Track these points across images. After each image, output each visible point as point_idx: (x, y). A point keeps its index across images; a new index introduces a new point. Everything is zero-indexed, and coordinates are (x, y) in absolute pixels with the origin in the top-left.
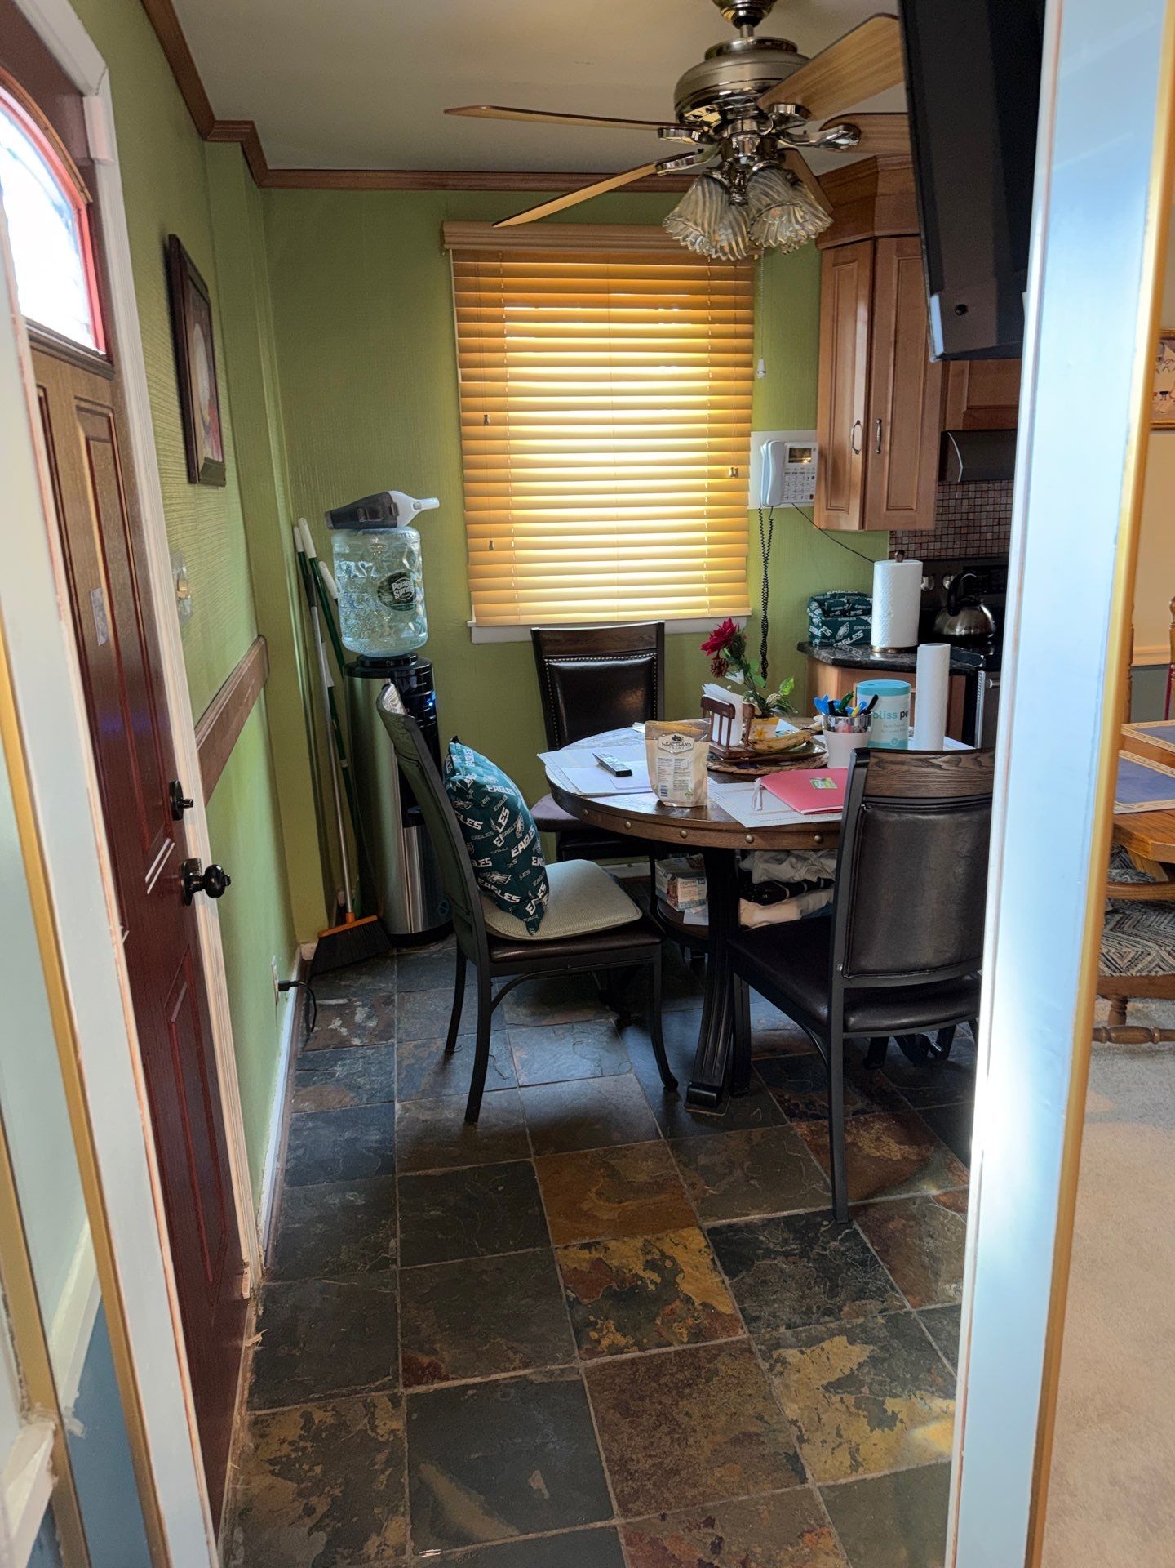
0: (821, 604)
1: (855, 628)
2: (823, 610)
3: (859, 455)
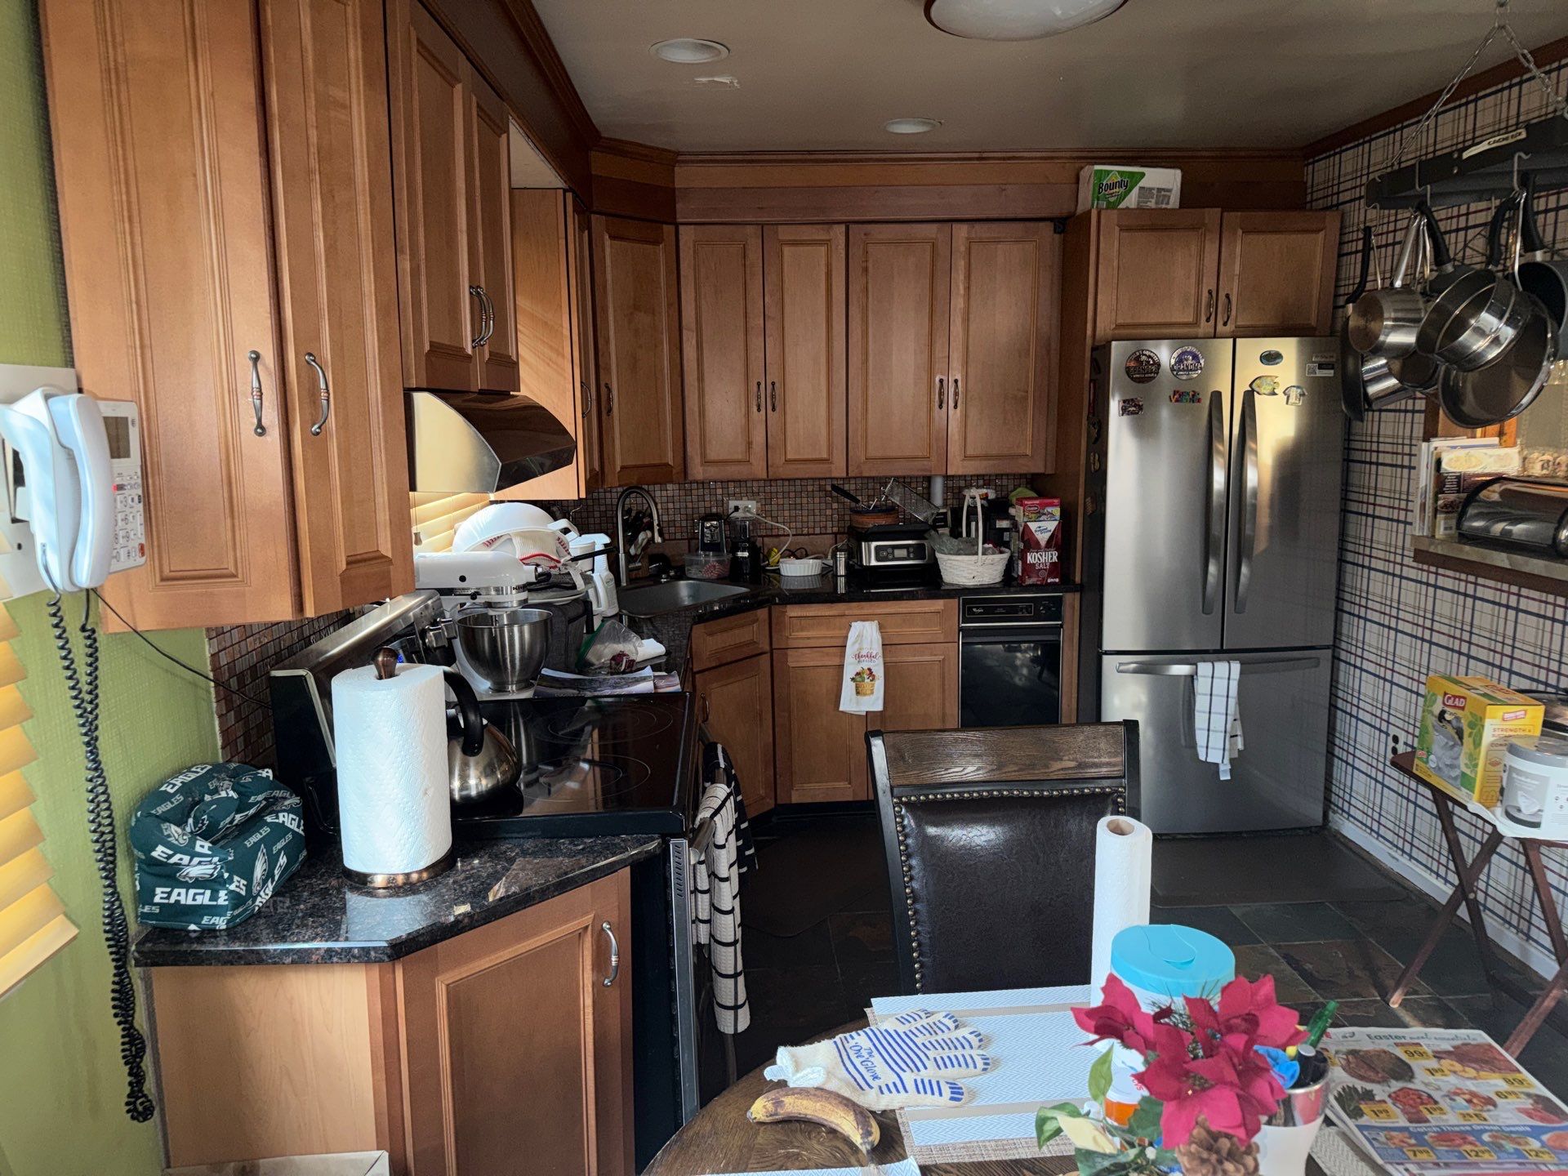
1: (274, 850)
3: (267, 438)
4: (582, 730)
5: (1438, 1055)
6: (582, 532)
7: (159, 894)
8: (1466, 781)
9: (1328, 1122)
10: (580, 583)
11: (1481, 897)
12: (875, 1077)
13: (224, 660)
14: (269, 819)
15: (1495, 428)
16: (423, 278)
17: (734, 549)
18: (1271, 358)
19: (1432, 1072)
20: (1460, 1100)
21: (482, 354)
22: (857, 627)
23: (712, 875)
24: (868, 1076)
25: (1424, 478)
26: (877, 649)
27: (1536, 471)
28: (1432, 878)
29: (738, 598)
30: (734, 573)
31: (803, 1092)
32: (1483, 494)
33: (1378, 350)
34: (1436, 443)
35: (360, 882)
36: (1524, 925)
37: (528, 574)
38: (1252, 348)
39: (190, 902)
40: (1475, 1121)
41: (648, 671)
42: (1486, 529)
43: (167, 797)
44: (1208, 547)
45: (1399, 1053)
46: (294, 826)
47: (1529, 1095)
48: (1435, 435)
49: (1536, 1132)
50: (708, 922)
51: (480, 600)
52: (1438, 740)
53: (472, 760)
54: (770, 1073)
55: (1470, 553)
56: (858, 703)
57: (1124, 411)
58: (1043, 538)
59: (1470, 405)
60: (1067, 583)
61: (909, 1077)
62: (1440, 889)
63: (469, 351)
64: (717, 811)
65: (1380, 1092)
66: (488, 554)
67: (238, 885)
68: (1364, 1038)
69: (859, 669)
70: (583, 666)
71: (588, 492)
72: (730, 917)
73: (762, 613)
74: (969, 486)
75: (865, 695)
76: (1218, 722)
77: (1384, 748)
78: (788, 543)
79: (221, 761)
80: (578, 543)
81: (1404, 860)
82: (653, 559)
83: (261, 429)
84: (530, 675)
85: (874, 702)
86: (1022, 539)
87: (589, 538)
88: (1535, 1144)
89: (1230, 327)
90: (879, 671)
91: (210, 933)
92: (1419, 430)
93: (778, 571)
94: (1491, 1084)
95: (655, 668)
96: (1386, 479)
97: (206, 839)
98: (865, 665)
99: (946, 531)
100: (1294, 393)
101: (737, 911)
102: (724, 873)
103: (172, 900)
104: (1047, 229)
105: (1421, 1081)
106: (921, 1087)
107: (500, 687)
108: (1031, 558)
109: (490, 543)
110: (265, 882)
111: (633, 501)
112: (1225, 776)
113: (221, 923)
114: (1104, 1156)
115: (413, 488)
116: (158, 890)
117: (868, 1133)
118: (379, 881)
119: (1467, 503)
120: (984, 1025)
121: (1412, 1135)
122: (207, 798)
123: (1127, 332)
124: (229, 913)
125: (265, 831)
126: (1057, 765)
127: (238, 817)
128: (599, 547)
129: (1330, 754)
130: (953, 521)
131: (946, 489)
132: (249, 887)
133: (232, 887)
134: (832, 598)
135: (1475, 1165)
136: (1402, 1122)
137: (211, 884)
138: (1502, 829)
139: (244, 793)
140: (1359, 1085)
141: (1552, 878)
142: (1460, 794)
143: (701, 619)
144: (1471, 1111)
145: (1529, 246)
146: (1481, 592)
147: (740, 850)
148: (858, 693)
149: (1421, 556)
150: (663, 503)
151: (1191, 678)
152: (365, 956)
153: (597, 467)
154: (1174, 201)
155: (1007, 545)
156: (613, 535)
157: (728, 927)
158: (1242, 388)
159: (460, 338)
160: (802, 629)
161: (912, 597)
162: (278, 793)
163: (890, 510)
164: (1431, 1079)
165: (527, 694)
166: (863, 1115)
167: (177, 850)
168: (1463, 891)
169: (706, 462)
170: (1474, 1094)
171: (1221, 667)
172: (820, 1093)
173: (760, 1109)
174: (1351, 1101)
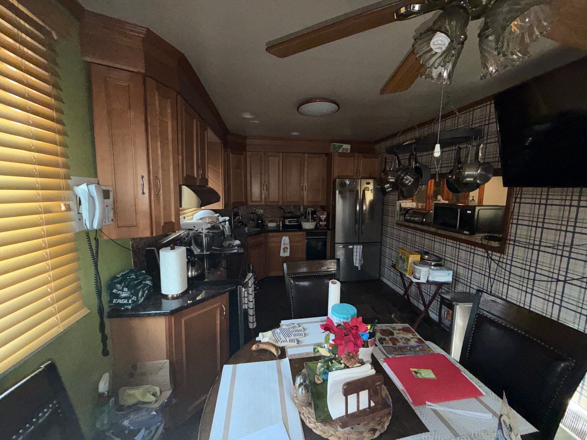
3: (145, 195)
4: (221, 261)
5: (399, 330)
6: (222, 217)
7: (114, 301)
8: (406, 270)
9: (376, 345)
10: (221, 228)
11: (409, 294)
12: (281, 339)
13: (135, 245)
14: (143, 282)
15: (411, 199)
16: (185, 161)
17: (258, 220)
18: (368, 183)
19: (398, 333)
20: (403, 340)
21: (199, 178)
22: (284, 238)
23: (248, 293)
24: (279, 339)
25: (398, 208)
26: (288, 242)
27: (420, 207)
28: (400, 290)
29: (258, 231)
30: (258, 225)
31: (264, 343)
32: (409, 212)
33: (388, 182)
34: (400, 201)
35: (166, 297)
36: (418, 300)
37: (209, 226)
38: (364, 181)
39: (122, 302)
40: (406, 344)
41: (236, 248)
42: (410, 219)
43: (118, 278)
44: (356, 222)
45: (391, 329)
46: (150, 284)
47: (417, 338)
48: (400, 200)
49: (418, 346)
50: (247, 304)
51: (198, 231)
52: (401, 262)
53: (193, 268)
54: (257, 339)
55: (407, 223)
56: (284, 254)
57: (339, 193)
58: (323, 219)
59: (405, 194)
60: (328, 229)
61: (288, 339)
62: (402, 292)
63: (196, 177)
64: (249, 279)
65: (387, 338)
66: (201, 221)
67: (134, 298)
68: (384, 326)
69: (284, 247)
70: (222, 246)
71: (225, 207)
72: (252, 303)
73: (263, 234)
74: (308, 208)
75: (285, 252)
76: (358, 258)
77: (391, 263)
78: (269, 219)
79: (133, 268)
80: (221, 219)
81: (395, 286)
82: (240, 222)
83: (143, 193)
84: (209, 248)
85: (287, 254)
86: (319, 219)
87: (224, 218)
88: (418, 349)
89: (360, 177)
90: (289, 247)
91: (127, 309)
92: (397, 199)
93: (267, 225)
94: (410, 336)
95: (238, 247)
96: (390, 208)
97: (127, 288)
98: (286, 246)
99: (303, 217)
100: (373, 190)
101: (254, 301)
102: (251, 293)
103: (118, 302)
104: (324, 155)
105: (395, 336)
106: (291, 341)
107: (202, 251)
108: (321, 223)
109: (201, 219)
110: (141, 297)
111: (236, 210)
112: (359, 269)
113: (130, 307)
114: (327, 357)
115: (181, 206)
116: (114, 300)
117: (278, 352)
118: (170, 296)
119: (405, 214)
120: (305, 326)
121: (393, 348)
122: (128, 278)
123: (339, 177)
124: (132, 305)
125: (142, 285)
126: (323, 268)
127: (136, 282)
128: (227, 220)
129: (380, 264)
130: (305, 216)
131: (304, 208)
132: (137, 298)
133: (133, 299)
134: (278, 231)
135: (406, 354)
136: (391, 345)
137: (128, 298)
138: (413, 280)
139: (137, 277)
140: (383, 337)
141: (423, 290)
142: (404, 273)
143: (249, 236)
144: (405, 342)
145: (416, 163)
146: (409, 231)
147: (255, 288)
149: (397, 224)
150: (242, 211)
151: (353, 248)
152: (164, 314)
153: (227, 202)
154: (349, 151)
155: (316, 220)
156: (230, 217)
157: (251, 305)
158: (362, 189)
159: (194, 174)
160: (272, 238)
161: (296, 231)
162: (146, 276)
163: (292, 213)
164: (397, 335)
165: (208, 253)
166: (277, 348)
167: (119, 290)
168: (406, 293)
169: (252, 201)
170: (406, 338)
171: (359, 246)
172: (268, 343)
173: (254, 347)
174: (381, 341)
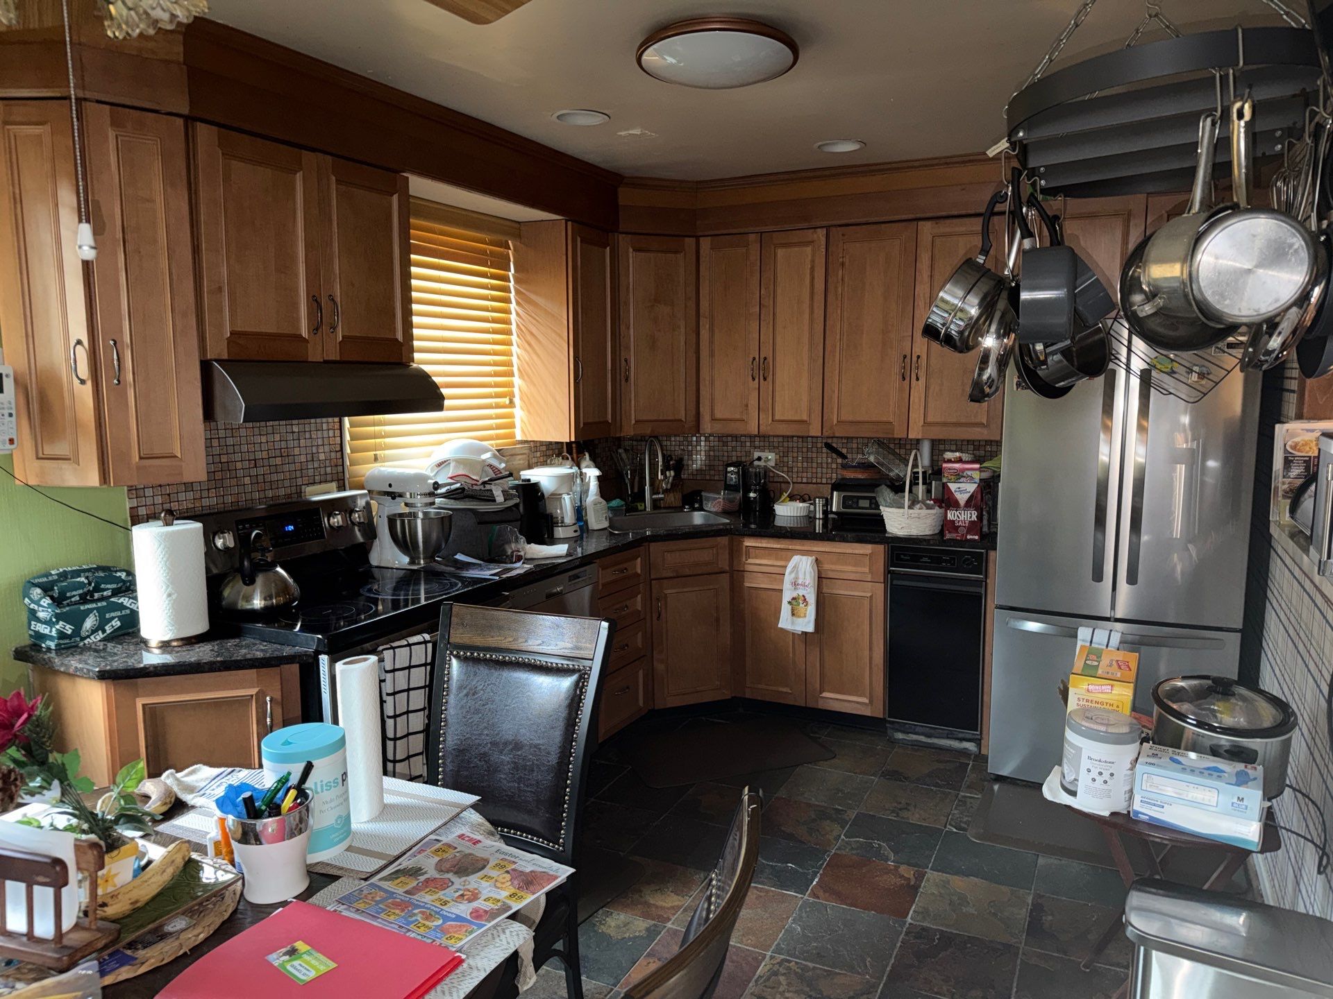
0: (47, 589)
1: (107, 616)
2: (52, 598)
3: (86, 385)
7: (33, 625)
10: (500, 498)
14: (112, 599)
17: (747, 490)
19: (485, 877)
21: (330, 337)
22: (794, 560)
26: (810, 579)
30: (738, 508)
39: (42, 631)
56: (793, 623)
57: (1019, 386)
58: (962, 498)
60: (992, 543)
63: (306, 335)
67: (63, 626)
69: (795, 595)
75: (799, 617)
78: (790, 489)
83: (83, 381)
85: (806, 624)
86: (948, 498)
90: (811, 598)
91: (50, 650)
93: (774, 511)
98: (801, 592)
103: (37, 629)
105: (466, 879)
108: (951, 515)
110: (94, 632)
113: (54, 645)
116: (32, 622)
124: (57, 641)
125: (103, 604)
132: (76, 631)
133: (58, 627)
137: (49, 623)
140: (427, 870)
148: (793, 615)
153: (611, 419)
160: (756, 557)
164: (475, 880)
169: (713, 419)
170: (476, 894)
